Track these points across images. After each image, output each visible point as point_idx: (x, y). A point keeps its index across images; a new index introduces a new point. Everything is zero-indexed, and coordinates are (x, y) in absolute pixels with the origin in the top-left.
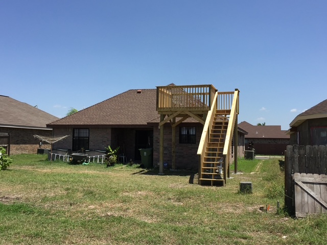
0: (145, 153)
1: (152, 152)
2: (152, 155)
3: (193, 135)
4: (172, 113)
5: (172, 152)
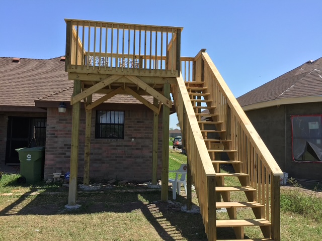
0: (29, 157)
1: (43, 153)
2: (42, 159)
3: (119, 124)
4: (101, 79)
5: (85, 155)
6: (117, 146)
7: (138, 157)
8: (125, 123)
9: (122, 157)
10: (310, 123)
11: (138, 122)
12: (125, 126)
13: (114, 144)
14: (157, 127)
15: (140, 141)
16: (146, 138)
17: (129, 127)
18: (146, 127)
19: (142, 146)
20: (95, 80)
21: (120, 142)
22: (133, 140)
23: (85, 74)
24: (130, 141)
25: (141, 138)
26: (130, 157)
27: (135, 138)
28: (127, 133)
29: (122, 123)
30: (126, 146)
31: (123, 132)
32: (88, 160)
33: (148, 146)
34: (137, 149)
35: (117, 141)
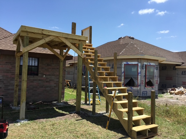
3: (34, 66)
4: (43, 37)
5: (15, 86)
6: (34, 80)
7: (47, 87)
8: (39, 66)
9: (37, 87)
10: (132, 68)
11: (48, 65)
12: (39, 67)
13: (31, 79)
14: (62, 69)
15: (48, 77)
16: (52, 75)
17: (42, 68)
18: (53, 69)
19: (50, 80)
20: (39, 37)
21: (36, 77)
22: (44, 76)
23: (33, 32)
24: (42, 77)
25: (49, 75)
26: (42, 87)
27: (45, 75)
28: (40, 72)
29: (37, 65)
30: (40, 80)
31: (38, 71)
32: (17, 90)
33: (53, 80)
34: (46, 82)
35: (34, 77)
